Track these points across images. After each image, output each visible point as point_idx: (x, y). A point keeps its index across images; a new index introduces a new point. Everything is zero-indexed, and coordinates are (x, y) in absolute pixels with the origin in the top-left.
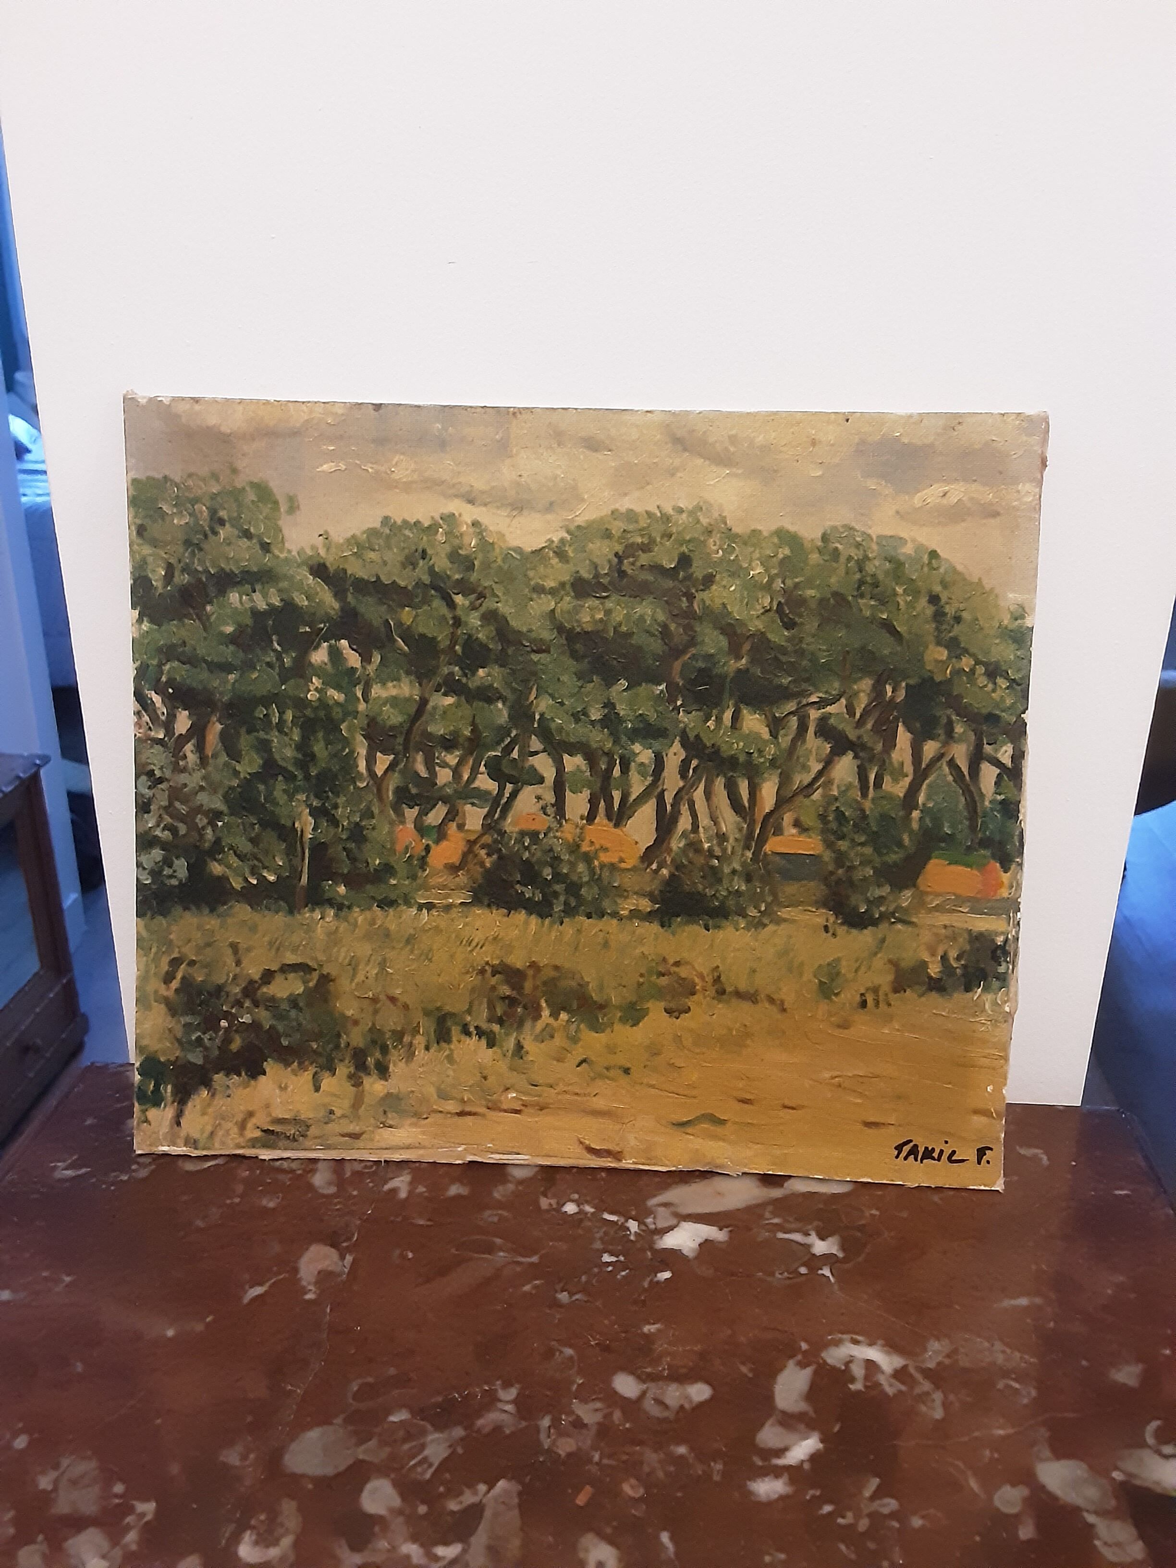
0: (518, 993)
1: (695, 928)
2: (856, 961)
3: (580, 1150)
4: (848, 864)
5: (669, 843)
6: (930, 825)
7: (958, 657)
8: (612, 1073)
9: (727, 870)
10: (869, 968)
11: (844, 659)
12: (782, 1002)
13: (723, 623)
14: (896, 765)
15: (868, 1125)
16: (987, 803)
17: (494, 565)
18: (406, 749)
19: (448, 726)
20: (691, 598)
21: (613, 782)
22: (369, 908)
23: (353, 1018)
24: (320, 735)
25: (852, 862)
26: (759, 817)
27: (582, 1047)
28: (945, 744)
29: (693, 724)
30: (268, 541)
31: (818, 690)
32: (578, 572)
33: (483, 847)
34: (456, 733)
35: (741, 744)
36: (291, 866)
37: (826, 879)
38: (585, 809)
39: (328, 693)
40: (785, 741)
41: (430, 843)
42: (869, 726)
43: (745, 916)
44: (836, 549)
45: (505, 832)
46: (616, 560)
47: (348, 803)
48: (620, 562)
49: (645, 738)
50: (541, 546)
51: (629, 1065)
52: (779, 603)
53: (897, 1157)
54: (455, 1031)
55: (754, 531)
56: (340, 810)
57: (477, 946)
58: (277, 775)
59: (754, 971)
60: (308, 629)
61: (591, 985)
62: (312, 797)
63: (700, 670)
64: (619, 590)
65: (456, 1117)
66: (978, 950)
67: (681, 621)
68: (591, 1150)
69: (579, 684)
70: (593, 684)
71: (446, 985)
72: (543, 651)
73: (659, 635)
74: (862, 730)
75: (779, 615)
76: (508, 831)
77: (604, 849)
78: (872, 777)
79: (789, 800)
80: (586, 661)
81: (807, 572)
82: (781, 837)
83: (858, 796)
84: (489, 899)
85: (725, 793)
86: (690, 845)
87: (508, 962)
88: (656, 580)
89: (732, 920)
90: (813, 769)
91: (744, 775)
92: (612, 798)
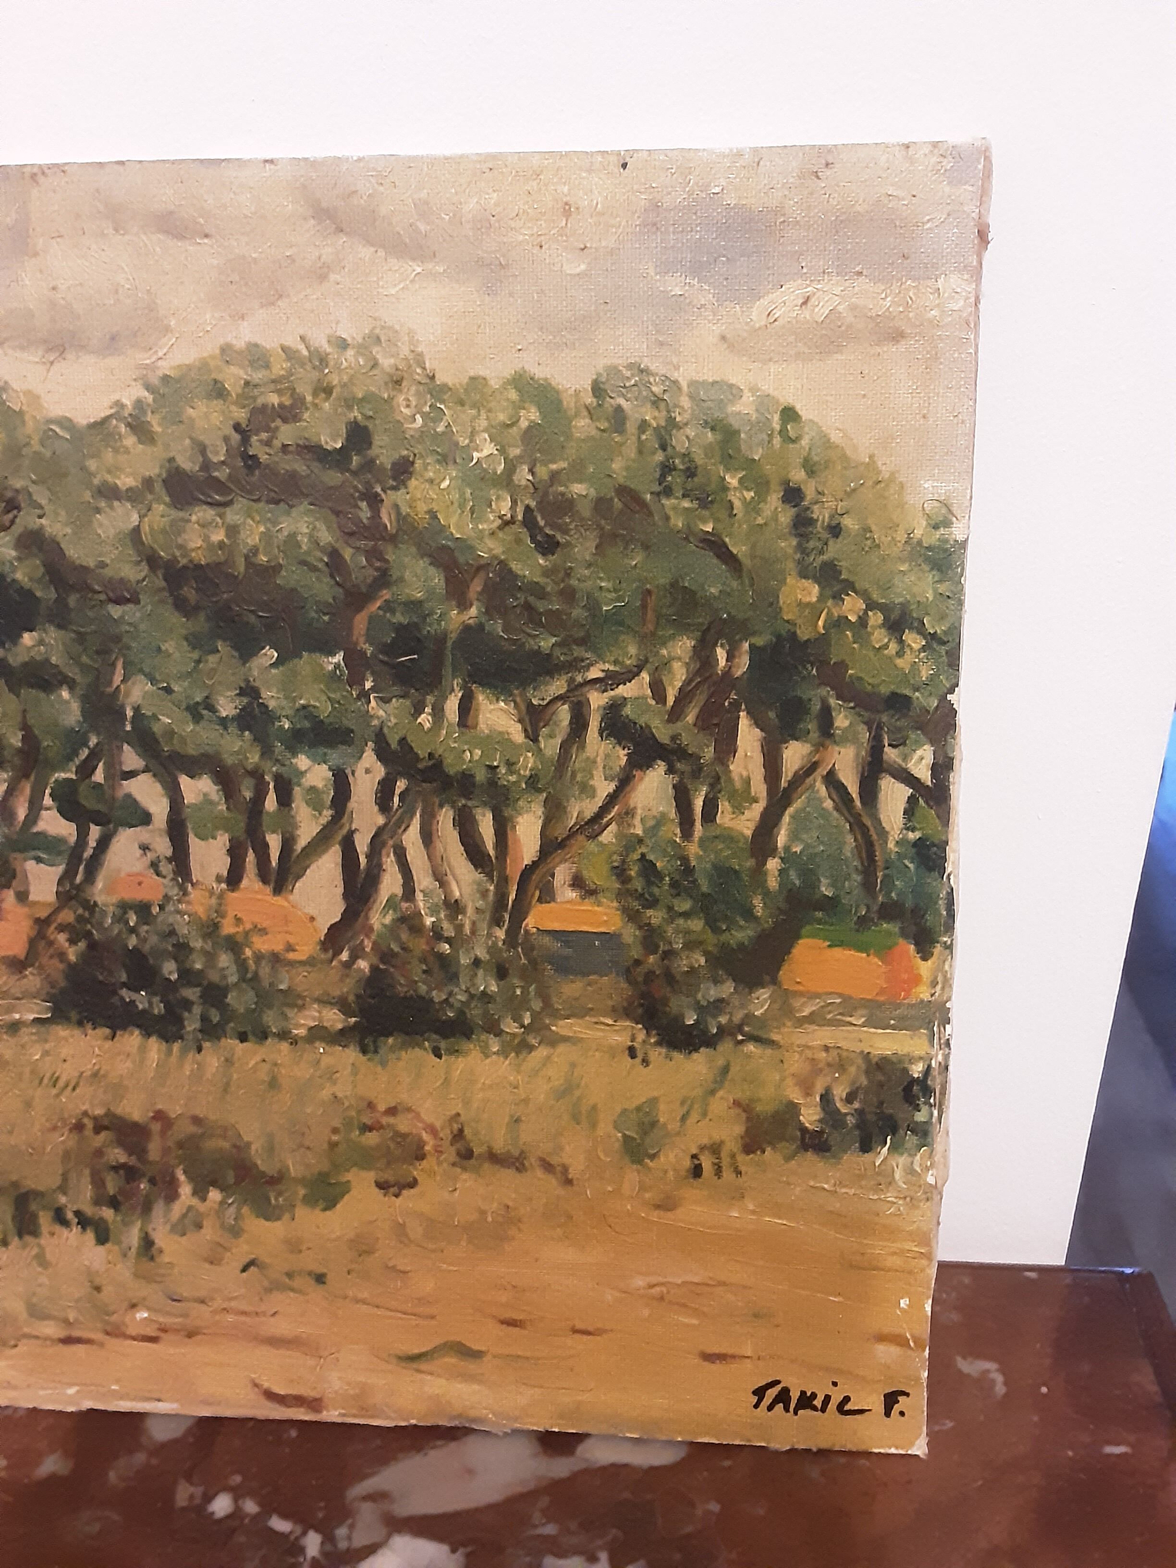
0: (139, 1160)
1: (417, 1051)
2: (683, 1103)
3: (253, 1396)
4: (662, 947)
5: (367, 918)
6: (797, 882)
7: (838, 597)
8: (297, 1283)
9: (465, 960)
10: (705, 1114)
11: (644, 606)
12: (565, 1169)
13: (434, 545)
14: (738, 784)
15: (709, 1357)
16: (891, 845)
17: (27, 451)
20: (375, 501)
21: (265, 820)
25: (670, 943)
26: (514, 872)
27: (247, 1242)
28: (819, 747)
29: (394, 720)
31: (601, 658)
32: (171, 460)
33: (61, 928)
35: (478, 752)
37: (628, 971)
38: (221, 864)
40: (551, 746)
42: (690, 718)
43: (499, 1033)
44: (619, 409)
45: (95, 904)
46: (236, 437)
48: (245, 440)
49: (313, 745)
50: (103, 415)
51: (323, 1270)
52: (528, 508)
53: (756, 1406)
54: (45, 1219)
55: (473, 379)
57: (67, 1086)
59: (518, 1121)
61: (253, 1147)
63: (400, 628)
64: (248, 491)
65: (61, 1345)
66: (881, 1085)
67: (363, 544)
68: (270, 1395)
69: (196, 655)
70: (218, 655)
71: (24, 1147)
72: (128, 601)
73: (325, 569)
74: (679, 724)
75: (528, 529)
76: (99, 903)
77: (260, 930)
78: (698, 804)
79: (562, 845)
80: (202, 617)
81: (572, 451)
82: (552, 904)
83: (676, 835)
84: (80, 1013)
85: (456, 834)
86: (403, 920)
87: (119, 1111)
88: (312, 471)
89: (478, 1040)
90: (599, 792)
91: (485, 804)
92: (267, 846)
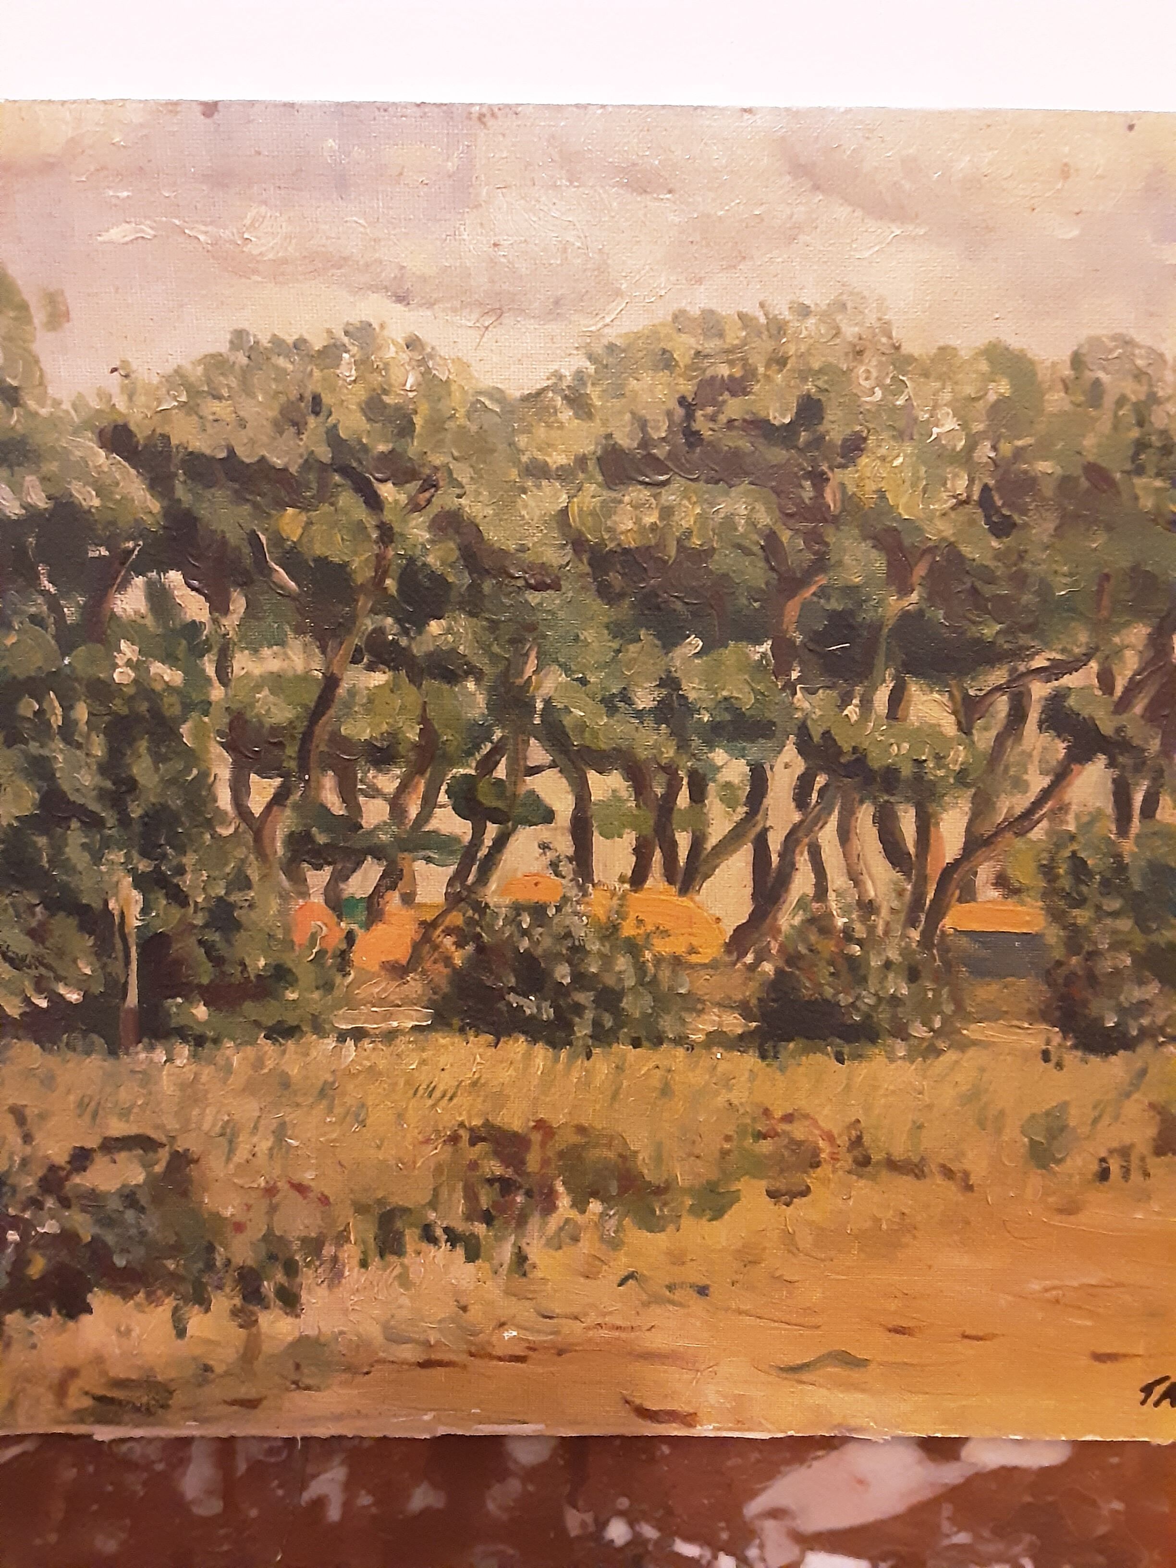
0: (516, 1172)
1: (819, 1057)
2: (1095, 1107)
3: (625, 1412)
4: (1087, 947)
5: (775, 919)
8: (677, 1296)
9: (875, 962)
10: (1116, 1117)
11: (1100, 591)
12: (966, 1175)
13: (879, 527)
15: (1100, 1357)
17: (450, 425)
18: (304, 766)
19: (379, 725)
20: (819, 479)
21: (676, 818)
22: (253, 1042)
23: (234, 1219)
24: (143, 745)
25: (1095, 943)
26: (934, 872)
27: (626, 1255)
29: (819, 712)
30: (15, 383)
31: (1048, 645)
32: (609, 436)
33: (448, 932)
34: (394, 736)
35: (906, 745)
36: (108, 976)
37: (1048, 972)
38: (626, 863)
39: (152, 670)
40: (985, 739)
41: (355, 927)
42: (1138, 709)
43: (905, 1037)
44: (1097, 383)
45: (487, 906)
46: (680, 412)
47: (201, 864)
48: (690, 416)
49: (733, 738)
50: (539, 387)
51: (706, 1282)
52: (986, 489)
53: (1143, 1403)
54: (411, 1236)
55: (942, 349)
56: (188, 877)
57: (443, 1096)
58: (68, 819)
59: (920, 1127)
60: (104, 552)
61: (640, 1157)
62: (135, 855)
63: (834, 616)
64: (685, 470)
65: (419, 1369)
67: (802, 525)
68: (639, 1411)
70: (640, 645)
71: (392, 1162)
72: (547, 587)
73: (760, 553)
74: (1125, 716)
75: (984, 510)
76: (491, 905)
77: (662, 932)
78: (1138, 798)
79: (988, 842)
80: (626, 603)
81: (1041, 427)
82: (972, 904)
83: (1110, 831)
84: (462, 1020)
85: (875, 831)
86: (811, 921)
87: (498, 1121)
88: (756, 449)
89: (884, 1045)
90: (1032, 786)
91: (908, 800)
92: (674, 844)
